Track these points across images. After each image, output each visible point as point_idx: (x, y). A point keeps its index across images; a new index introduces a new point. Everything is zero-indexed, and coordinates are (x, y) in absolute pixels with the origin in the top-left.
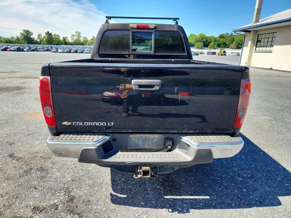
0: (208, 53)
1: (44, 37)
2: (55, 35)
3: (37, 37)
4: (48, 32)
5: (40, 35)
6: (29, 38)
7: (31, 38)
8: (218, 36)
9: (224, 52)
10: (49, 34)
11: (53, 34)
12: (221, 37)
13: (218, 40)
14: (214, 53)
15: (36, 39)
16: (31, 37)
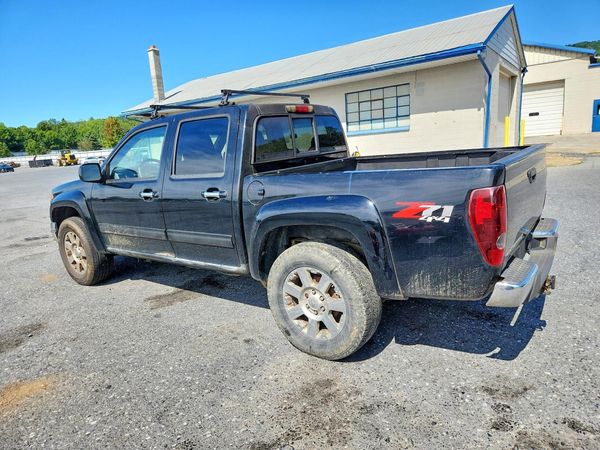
0: (32, 164)
8: (36, 126)
9: (72, 157)
12: (44, 127)
13: (38, 133)
14: (48, 163)
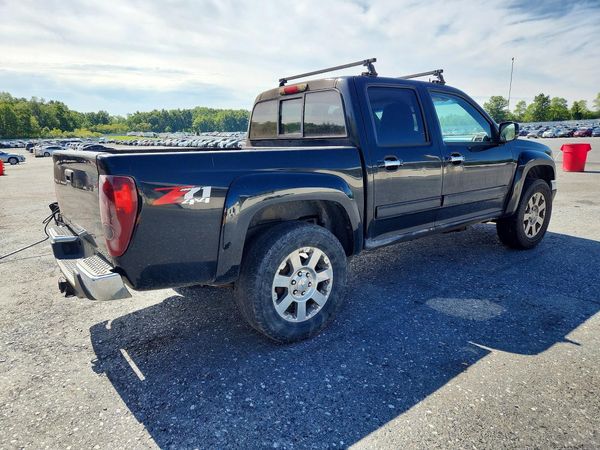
1: (531, 106)
2: (556, 100)
3: (516, 108)
4: (542, 95)
5: (523, 103)
6: (499, 112)
7: (502, 112)
10: (543, 100)
11: (551, 99)
15: (512, 112)
16: (504, 109)
